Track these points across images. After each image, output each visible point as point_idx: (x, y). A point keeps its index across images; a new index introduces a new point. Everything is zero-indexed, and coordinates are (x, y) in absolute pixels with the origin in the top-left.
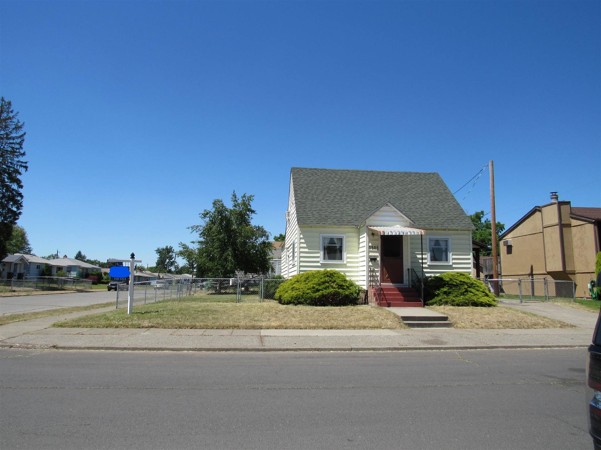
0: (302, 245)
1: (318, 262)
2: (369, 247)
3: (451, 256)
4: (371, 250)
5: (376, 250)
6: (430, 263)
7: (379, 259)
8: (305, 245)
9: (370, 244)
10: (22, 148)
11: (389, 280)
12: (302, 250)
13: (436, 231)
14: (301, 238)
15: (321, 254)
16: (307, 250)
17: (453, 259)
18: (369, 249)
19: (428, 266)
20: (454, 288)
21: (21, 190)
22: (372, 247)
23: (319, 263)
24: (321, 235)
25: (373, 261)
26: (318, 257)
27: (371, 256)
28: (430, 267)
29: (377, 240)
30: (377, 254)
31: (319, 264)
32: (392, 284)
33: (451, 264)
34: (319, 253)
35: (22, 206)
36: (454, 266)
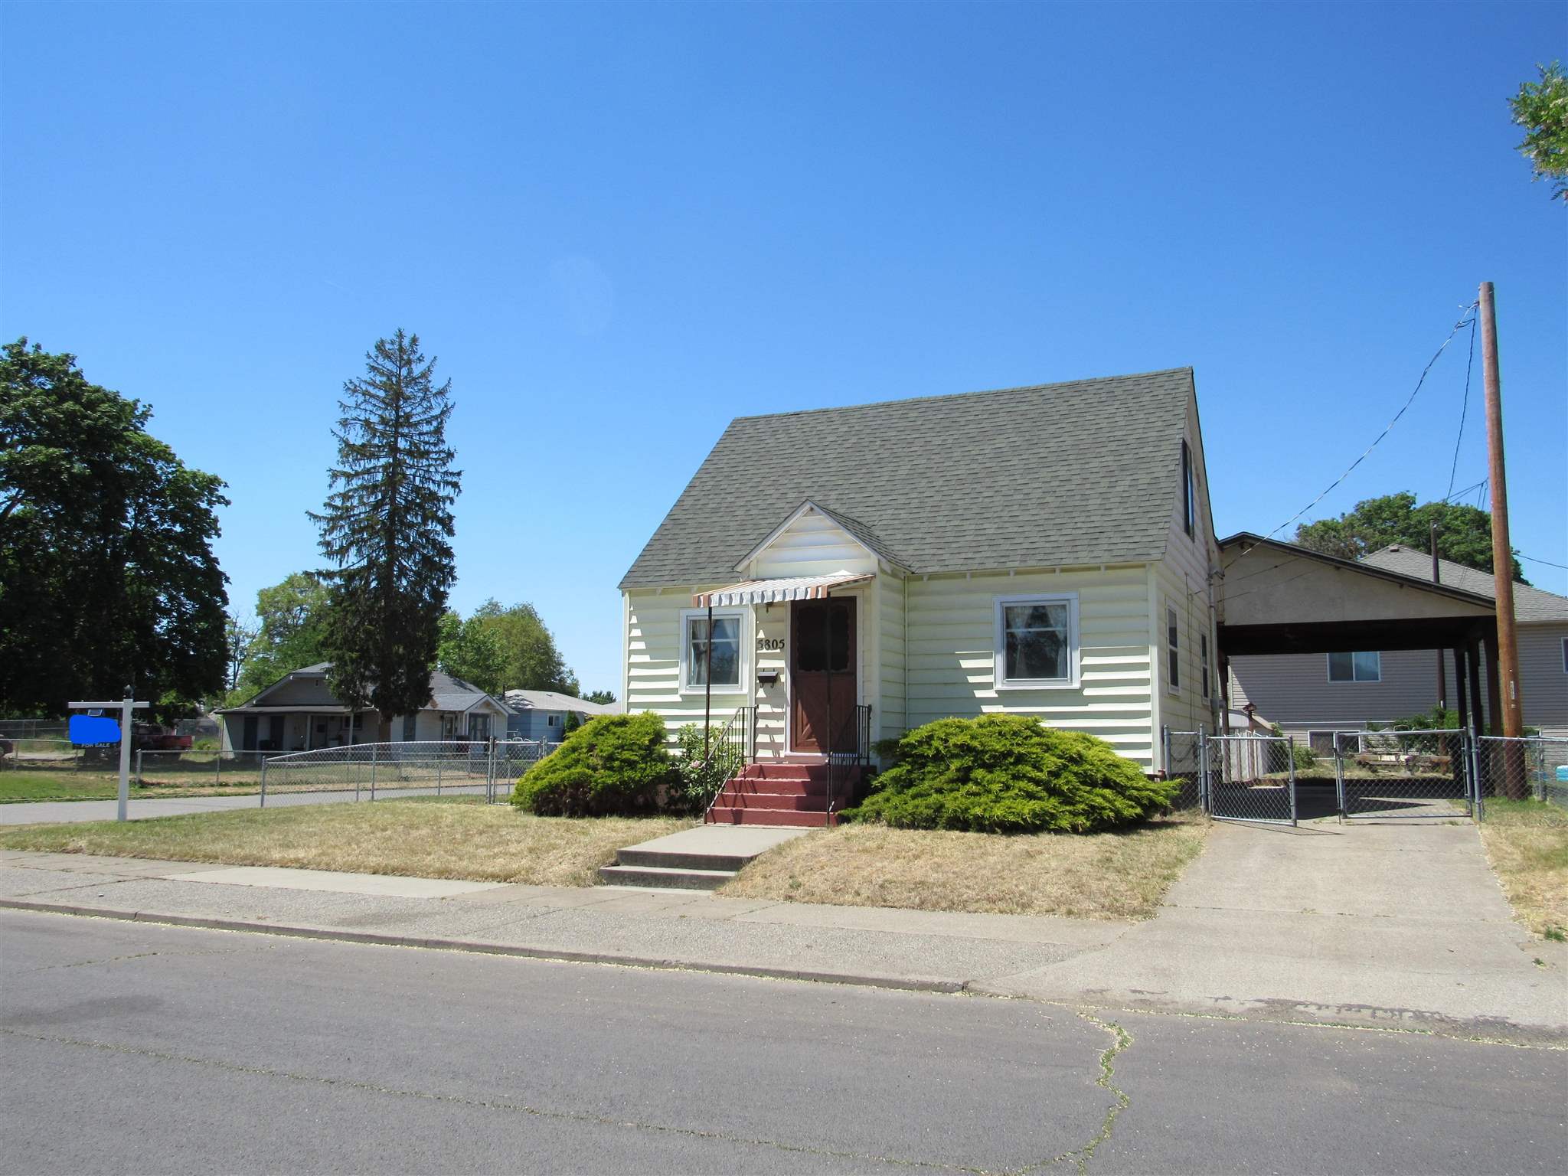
0: (636, 645)
1: (674, 691)
2: (759, 642)
3: (1076, 659)
4: (764, 651)
5: (778, 651)
6: (1003, 683)
7: (785, 678)
8: (641, 645)
9: (761, 635)
10: (443, 441)
11: (813, 743)
12: (635, 659)
13: (1017, 577)
14: (631, 627)
15: (681, 670)
16: (646, 659)
17: (1085, 669)
18: (757, 649)
19: (996, 696)
20: (929, 768)
21: (449, 541)
22: (767, 642)
23: (677, 693)
24: (684, 613)
25: (768, 685)
26: (675, 678)
27: (764, 670)
28: (1005, 698)
29: (782, 621)
30: (781, 664)
31: (677, 698)
32: (820, 754)
33: (1076, 685)
34: (676, 665)
35: (454, 578)
36: (1087, 692)
